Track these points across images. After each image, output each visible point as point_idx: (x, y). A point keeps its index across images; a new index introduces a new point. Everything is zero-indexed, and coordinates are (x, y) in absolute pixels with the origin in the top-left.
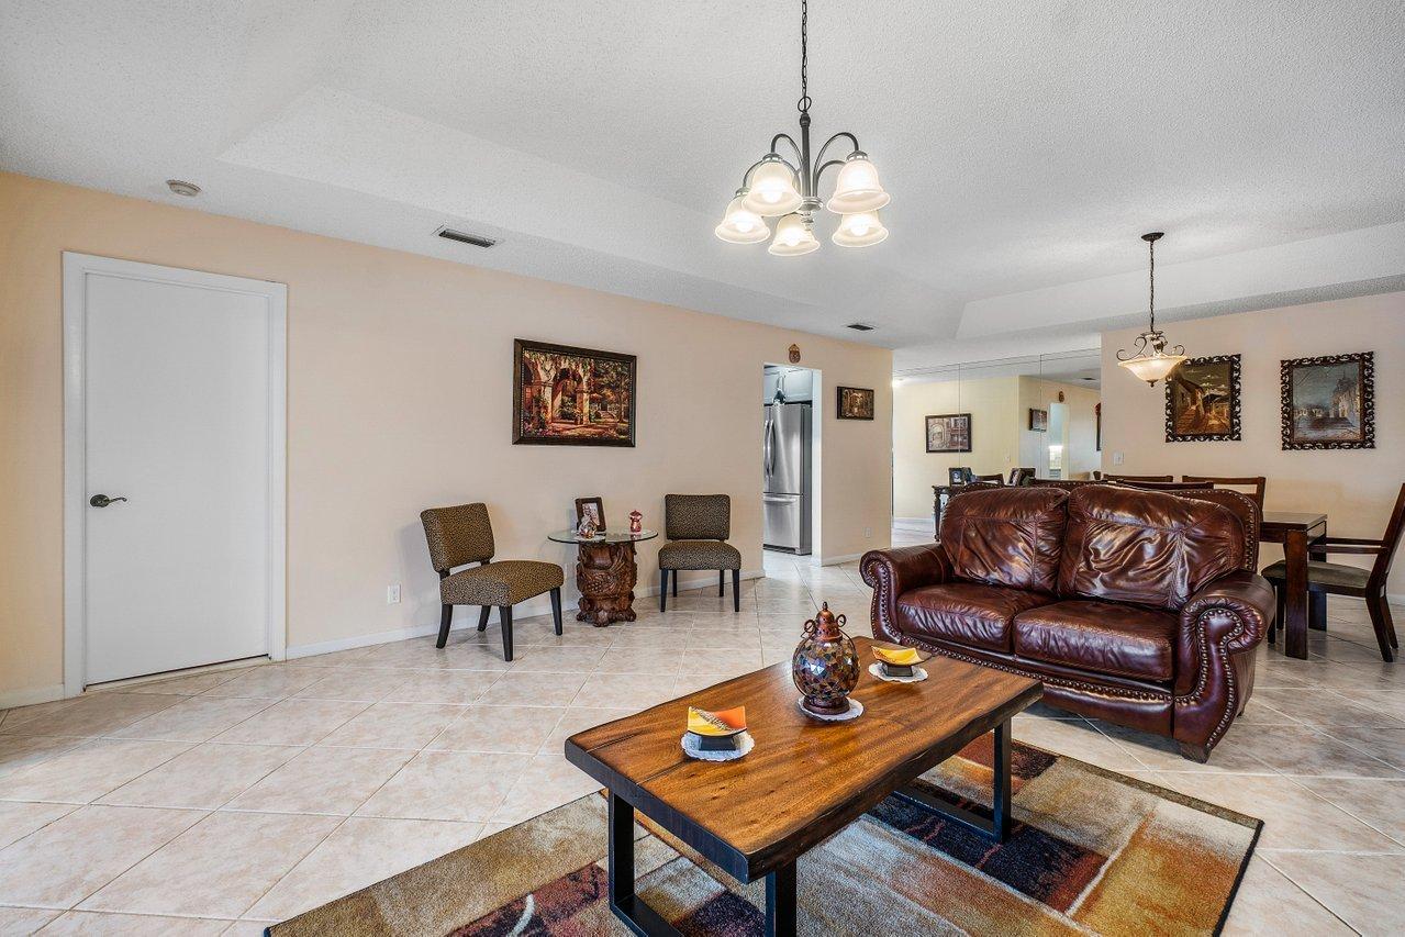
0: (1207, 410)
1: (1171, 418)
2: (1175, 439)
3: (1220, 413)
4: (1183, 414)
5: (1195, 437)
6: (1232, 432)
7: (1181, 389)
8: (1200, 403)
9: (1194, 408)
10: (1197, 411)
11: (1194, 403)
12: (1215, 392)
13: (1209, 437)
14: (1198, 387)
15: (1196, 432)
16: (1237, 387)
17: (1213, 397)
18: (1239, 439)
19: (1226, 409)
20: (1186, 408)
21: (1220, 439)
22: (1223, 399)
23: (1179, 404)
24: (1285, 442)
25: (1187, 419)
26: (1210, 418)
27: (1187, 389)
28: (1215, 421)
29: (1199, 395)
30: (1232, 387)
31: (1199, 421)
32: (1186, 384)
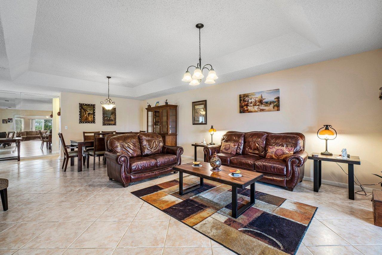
0: (89, 116)
1: (80, 117)
2: (81, 123)
3: (91, 117)
4: (83, 117)
5: (86, 122)
6: (93, 121)
7: (83, 110)
8: (87, 114)
9: (86, 115)
10: (86, 116)
11: (86, 114)
12: (90, 112)
13: (89, 122)
14: (87, 111)
15: (86, 121)
16: (95, 111)
17: (90, 113)
18: (95, 123)
19: (93, 116)
20: (84, 115)
21: (91, 123)
22: (92, 114)
23: (82, 114)
24: (103, 124)
25: (84, 118)
26: (89, 118)
27: (84, 111)
28: (90, 119)
29: (87, 112)
30: (94, 111)
31: (87, 119)
32: (84, 109)
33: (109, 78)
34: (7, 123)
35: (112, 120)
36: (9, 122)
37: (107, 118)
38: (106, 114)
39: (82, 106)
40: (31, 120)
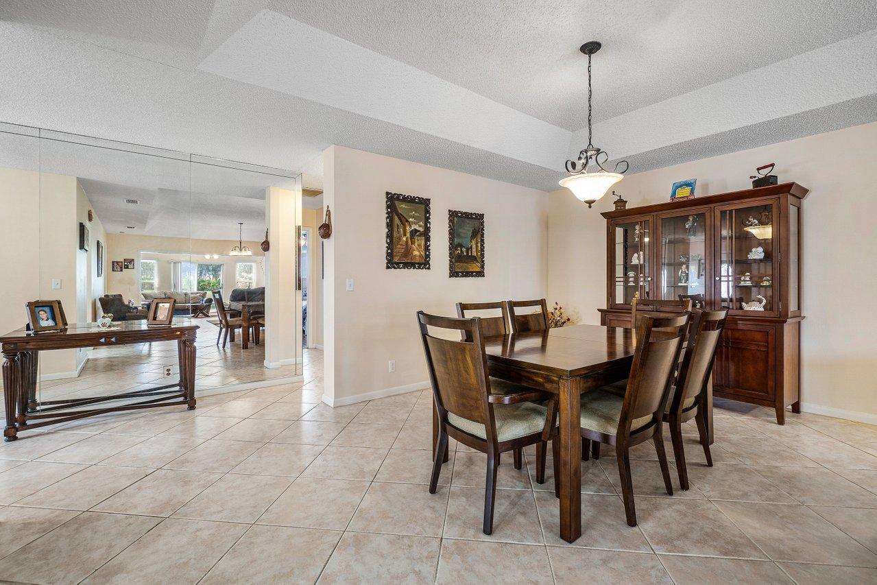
0: (413, 242)
2: (392, 267)
3: (420, 246)
4: (397, 243)
5: (405, 265)
6: (425, 264)
7: (397, 221)
8: (408, 235)
9: (404, 239)
10: (407, 242)
11: (405, 234)
12: (417, 227)
13: (413, 266)
14: (407, 221)
15: (406, 261)
16: (429, 224)
17: (416, 231)
18: (429, 268)
19: (423, 242)
20: (400, 239)
21: (419, 268)
22: (421, 235)
23: (395, 234)
24: (451, 272)
25: (399, 249)
26: (414, 250)
27: (399, 223)
28: (417, 253)
29: (408, 228)
30: (426, 225)
31: (408, 252)
32: (400, 216)
33: (591, 48)
34: (122, 271)
35: (474, 259)
36: (127, 268)
37: (461, 251)
38: (459, 236)
39: (393, 200)
40: (172, 264)
